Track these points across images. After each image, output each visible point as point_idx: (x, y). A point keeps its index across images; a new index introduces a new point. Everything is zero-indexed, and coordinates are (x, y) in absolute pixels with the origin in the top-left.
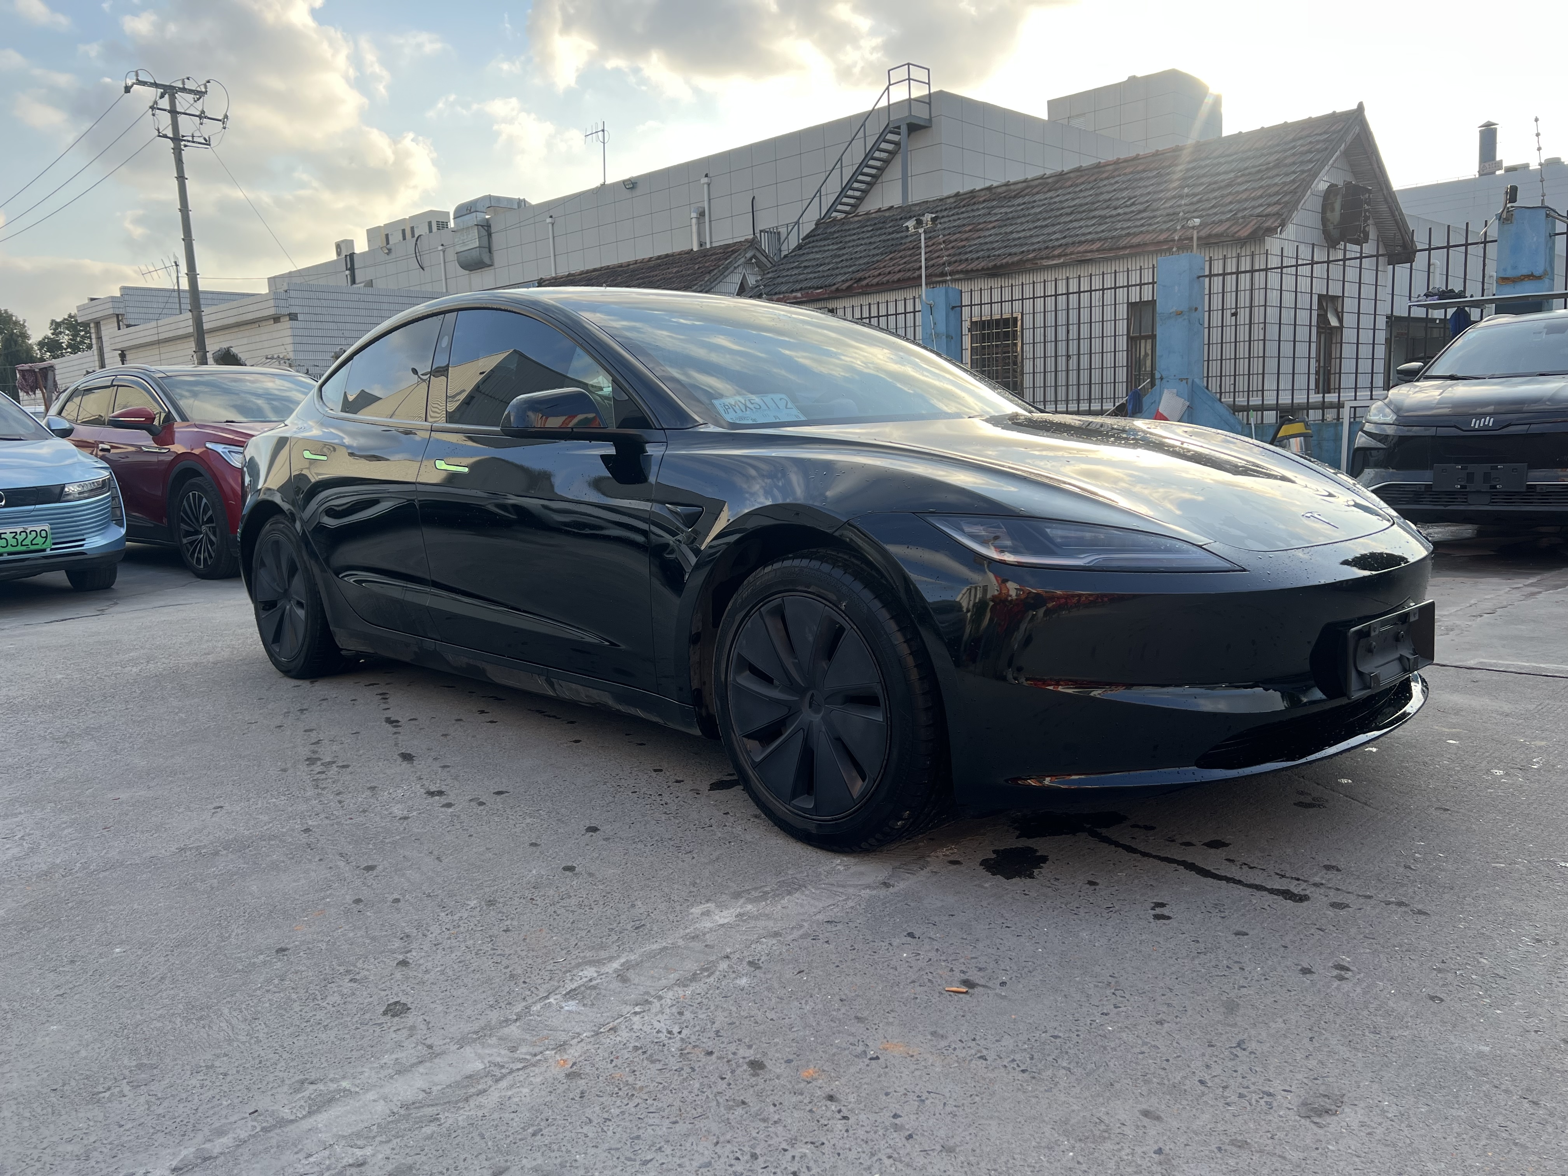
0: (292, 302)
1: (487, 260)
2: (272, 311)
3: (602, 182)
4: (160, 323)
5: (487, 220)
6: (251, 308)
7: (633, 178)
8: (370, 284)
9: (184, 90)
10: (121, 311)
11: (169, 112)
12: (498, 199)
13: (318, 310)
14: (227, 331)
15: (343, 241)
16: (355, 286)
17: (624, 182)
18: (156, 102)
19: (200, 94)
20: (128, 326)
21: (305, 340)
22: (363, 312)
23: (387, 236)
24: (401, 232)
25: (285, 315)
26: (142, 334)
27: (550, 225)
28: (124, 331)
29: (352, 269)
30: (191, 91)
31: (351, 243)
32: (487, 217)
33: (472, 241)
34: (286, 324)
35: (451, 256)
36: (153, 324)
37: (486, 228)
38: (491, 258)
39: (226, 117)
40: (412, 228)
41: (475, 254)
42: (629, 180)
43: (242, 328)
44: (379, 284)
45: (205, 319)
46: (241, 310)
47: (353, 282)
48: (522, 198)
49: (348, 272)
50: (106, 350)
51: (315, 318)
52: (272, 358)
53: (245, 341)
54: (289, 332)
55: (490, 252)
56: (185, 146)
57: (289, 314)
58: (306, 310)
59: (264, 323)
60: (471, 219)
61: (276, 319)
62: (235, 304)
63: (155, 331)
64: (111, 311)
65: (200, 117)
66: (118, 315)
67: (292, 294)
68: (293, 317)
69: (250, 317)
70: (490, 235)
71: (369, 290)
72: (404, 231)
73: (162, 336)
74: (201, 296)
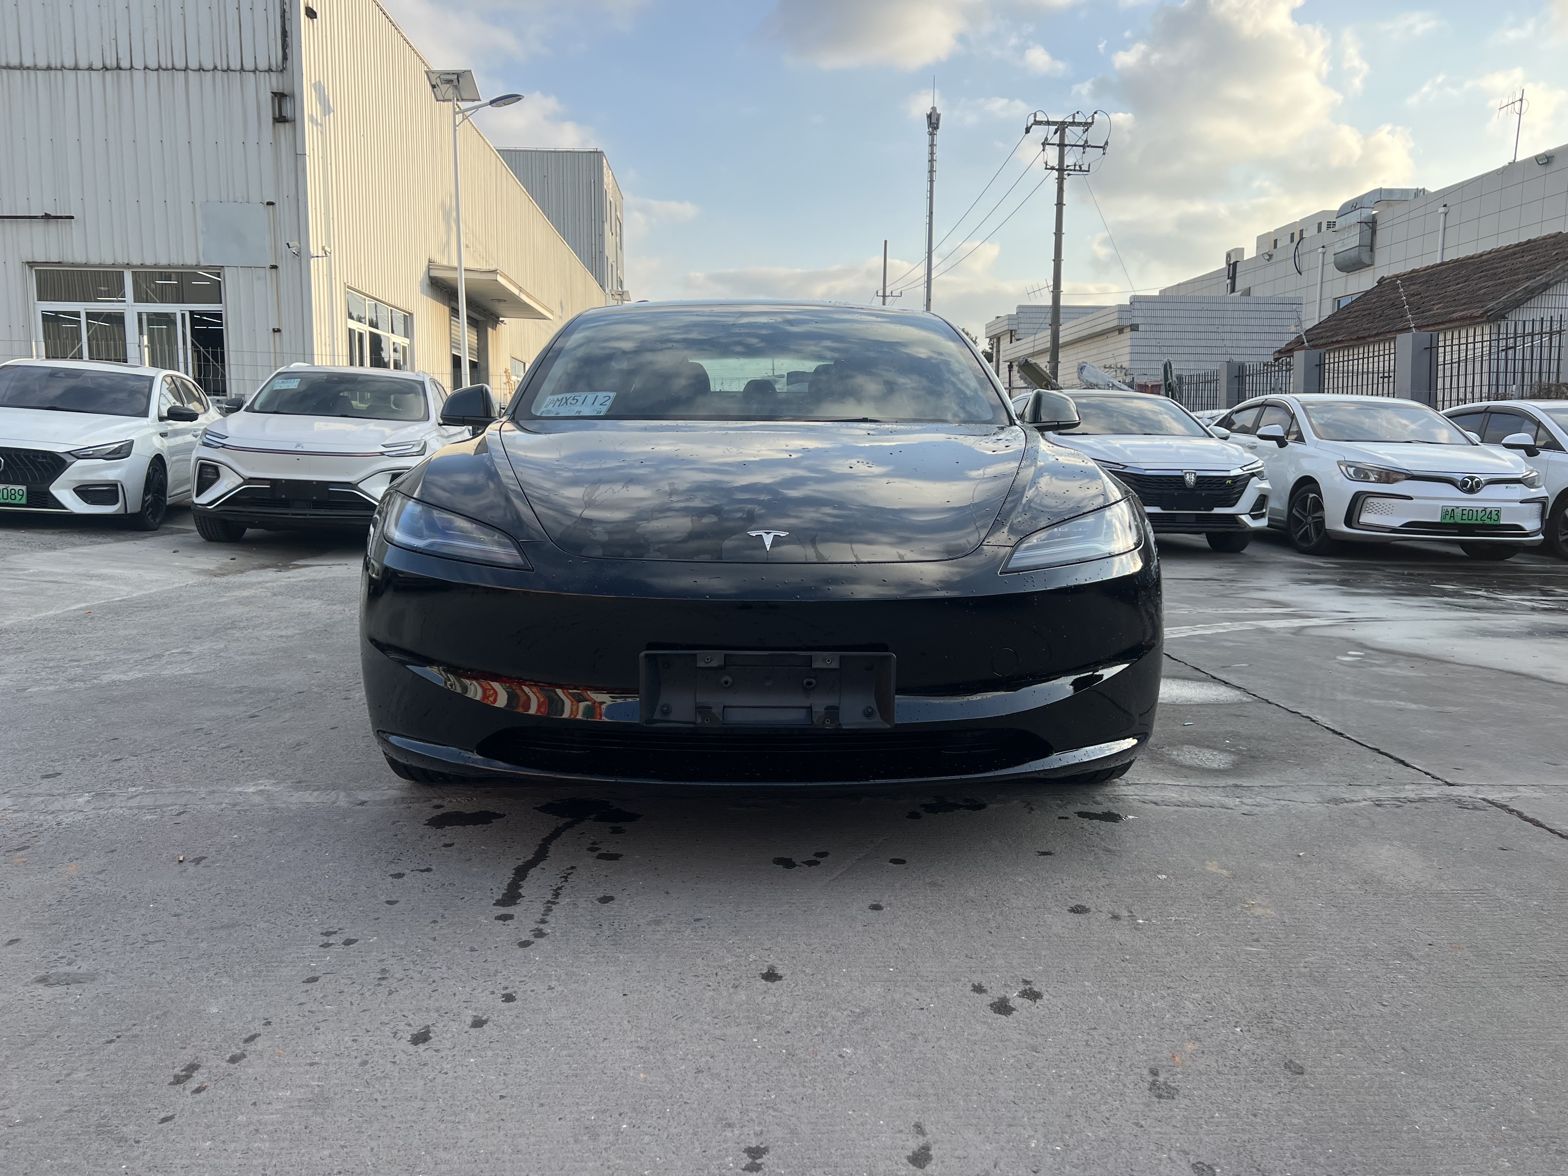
0: (1136, 313)
1: (1366, 259)
2: (1115, 323)
3: (1511, 159)
4: (1037, 336)
5: (1374, 216)
6: (1101, 320)
7: (1550, 151)
8: (1247, 292)
9: (1073, 124)
10: (1014, 327)
11: (1058, 145)
12: (1390, 191)
13: (1160, 321)
14: (1084, 343)
15: (1233, 250)
16: (1233, 294)
17: (1537, 158)
18: (1046, 139)
19: (1087, 125)
20: (1018, 340)
21: (1142, 350)
22: (1204, 321)
23: (1276, 241)
24: (1289, 236)
25: (1127, 327)
26: (1024, 347)
27: (1442, 216)
28: (1015, 343)
29: (1233, 278)
30: (1079, 124)
31: (1242, 250)
32: (1374, 212)
33: (1353, 240)
34: (1128, 334)
35: (1330, 258)
36: (1032, 338)
37: (1372, 224)
38: (1372, 258)
39: (1107, 143)
40: (1302, 231)
41: (1354, 253)
42: (1544, 154)
43: (1095, 339)
44: (1255, 293)
45: (1061, 334)
46: (1093, 323)
47: (1233, 290)
48: (1420, 188)
49: (1229, 281)
50: (1001, 362)
51: (1155, 328)
52: (1110, 367)
53: (1095, 351)
54: (1128, 343)
55: (1372, 250)
56: (1069, 175)
57: (1131, 326)
58: (1149, 320)
59: (1110, 335)
60: (1354, 217)
61: (1120, 330)
62: (1090, 317)
63: (1032, 344)
64: (1006, 328)
65: (1084, 146)
66: (1011, 331)
67: (1137, 306)
68: (1134, 328)
69: (1099, 329)
70: (1374, 232)
71: (1245, 299)
72: (1292, 235)
73: (1036, 349)
74: (1061, 310)
